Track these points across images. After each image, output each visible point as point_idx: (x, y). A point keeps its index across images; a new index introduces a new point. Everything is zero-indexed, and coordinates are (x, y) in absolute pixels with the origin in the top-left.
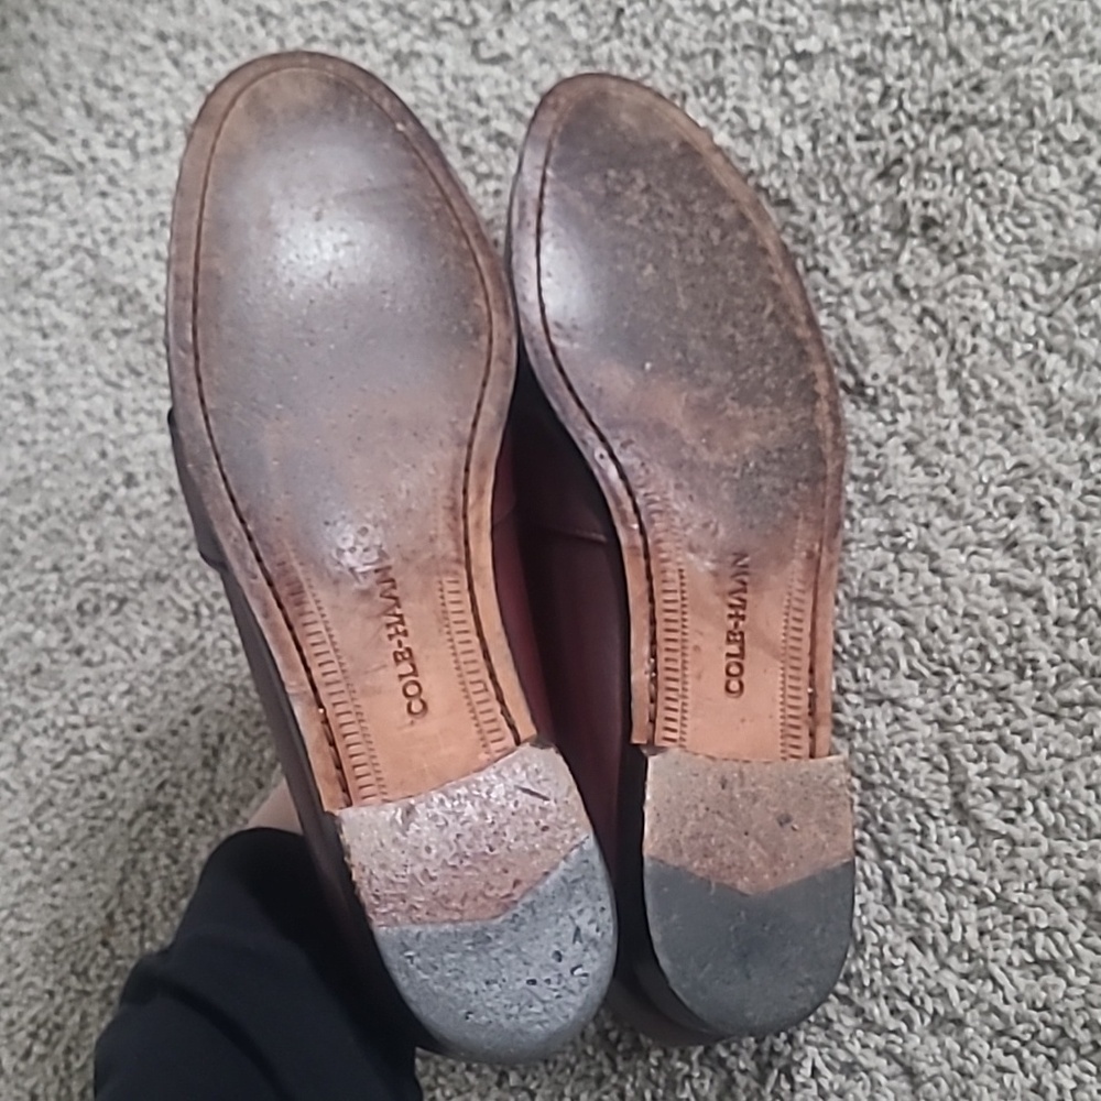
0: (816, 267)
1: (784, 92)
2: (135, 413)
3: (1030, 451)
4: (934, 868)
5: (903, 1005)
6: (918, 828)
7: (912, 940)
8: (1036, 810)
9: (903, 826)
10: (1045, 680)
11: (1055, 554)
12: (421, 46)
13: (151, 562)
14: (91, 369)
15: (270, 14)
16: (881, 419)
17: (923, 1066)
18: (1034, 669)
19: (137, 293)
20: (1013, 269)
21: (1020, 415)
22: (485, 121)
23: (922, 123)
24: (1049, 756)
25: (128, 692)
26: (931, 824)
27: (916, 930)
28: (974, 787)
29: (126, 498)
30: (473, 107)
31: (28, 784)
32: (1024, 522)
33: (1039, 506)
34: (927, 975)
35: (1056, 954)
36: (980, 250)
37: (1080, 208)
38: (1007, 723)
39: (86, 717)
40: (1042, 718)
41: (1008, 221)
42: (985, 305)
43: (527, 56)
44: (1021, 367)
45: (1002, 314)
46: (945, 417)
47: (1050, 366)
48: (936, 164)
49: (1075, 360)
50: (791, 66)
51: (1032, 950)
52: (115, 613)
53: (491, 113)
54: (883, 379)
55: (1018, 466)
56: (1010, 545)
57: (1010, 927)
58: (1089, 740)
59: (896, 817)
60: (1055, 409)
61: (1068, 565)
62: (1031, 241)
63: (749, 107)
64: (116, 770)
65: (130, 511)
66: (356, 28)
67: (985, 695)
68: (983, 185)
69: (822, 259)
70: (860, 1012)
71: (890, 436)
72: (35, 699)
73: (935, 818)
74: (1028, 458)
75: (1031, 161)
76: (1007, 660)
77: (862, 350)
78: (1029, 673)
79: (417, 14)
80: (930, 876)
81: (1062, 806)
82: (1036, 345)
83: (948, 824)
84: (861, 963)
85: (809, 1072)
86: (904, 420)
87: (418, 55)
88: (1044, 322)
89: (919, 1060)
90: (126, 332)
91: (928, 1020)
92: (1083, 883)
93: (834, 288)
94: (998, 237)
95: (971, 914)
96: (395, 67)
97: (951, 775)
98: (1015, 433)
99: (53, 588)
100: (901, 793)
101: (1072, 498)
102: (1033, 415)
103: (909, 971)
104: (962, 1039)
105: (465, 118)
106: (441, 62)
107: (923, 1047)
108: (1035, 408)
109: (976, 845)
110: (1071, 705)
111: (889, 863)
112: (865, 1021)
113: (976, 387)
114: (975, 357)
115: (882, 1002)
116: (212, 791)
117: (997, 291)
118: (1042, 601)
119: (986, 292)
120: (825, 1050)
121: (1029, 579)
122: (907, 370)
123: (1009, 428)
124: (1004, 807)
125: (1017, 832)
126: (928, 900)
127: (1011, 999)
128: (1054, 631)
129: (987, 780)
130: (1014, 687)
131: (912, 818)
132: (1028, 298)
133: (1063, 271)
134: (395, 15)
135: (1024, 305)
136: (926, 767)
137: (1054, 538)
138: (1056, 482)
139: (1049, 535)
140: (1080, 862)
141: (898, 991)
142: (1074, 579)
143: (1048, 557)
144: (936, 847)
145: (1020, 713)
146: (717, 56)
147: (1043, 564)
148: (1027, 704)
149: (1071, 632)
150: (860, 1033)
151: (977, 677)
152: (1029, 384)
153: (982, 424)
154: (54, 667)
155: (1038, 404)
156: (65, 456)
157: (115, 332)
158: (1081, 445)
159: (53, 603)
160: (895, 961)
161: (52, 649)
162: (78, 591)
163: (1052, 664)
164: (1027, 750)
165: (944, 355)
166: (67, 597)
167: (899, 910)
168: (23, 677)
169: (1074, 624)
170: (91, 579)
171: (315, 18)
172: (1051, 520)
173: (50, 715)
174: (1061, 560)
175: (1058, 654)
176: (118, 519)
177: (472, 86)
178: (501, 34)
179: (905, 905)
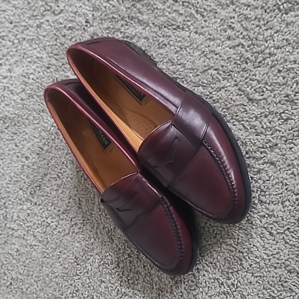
0: (154, 9)
2: (20, 143)
4: (252, 116)
5: (262, 150)
6: (244, 110)
7: (256, 135)
8: (267, 89)
9: (241, 112)
10: (252, 60)
11: (239, 33)
12: (42, 21)
13: (42, 173)
14: (4, 140)
15: (4, 36)
16: (186, 31)
17: (274, 159)
18: (249, 60)
19: (6, 116)
21: (216, 10)
22: (65, 26)
24: (262, 76)
25: (52, 205)
26: (246, 107)
27: (256, 132)
28: (250, 93)
29: (28, 163)
30: (61, 26)
31: (40, 242)
32: (229, 31)
33: (230, 26)
34: (264, 140)
35: (288, 116)
38: (250, 75)
39: (46, 217)
40: (256, 69)
43: (66, 8)
46: (200, 21)
51: (282, 119)
52: (39, 190)
53: (65, 24)
54: (182, 22)
55: (221, 21)
56: (229, 38)
57: (275, 117)
58: (269, 66)
59: (238, 111)
60: (222, 4)
61: (243, 33)
64: (59, 224)
65: (30, 165)
66: (25, 26)
67: (242, 72)
69: (155, 6)
70: (254, 158)
71: (190, 33)
72: (31, 221)
73: (246, 106)
74: (222, 17)
76: (242, 62)
77: (174, 19)
78: (248, 61)
79: (37, 14)
80: (252, 118)
81: (271, 84)
83: (250, 105)
84: (248, 147)
86: (191, 28)
87: (42, 23)
89: (272, 159)
90: (8, 126)
91: (269, 149)
92: (285, 97)
93: (161, 11)
95: (266, 120)
96: (38, 29)
97: (244, 95)
98: (217, 15)
99: (22, 194)
100: (236, 106)
101: (236, 19)
102: (218, 8)
103: (259, 142)
104: (279, 148)
105: (60, 29)
107: (271, 156)
108: (218, 6)
109: (258, 105)
110: (260, 62)
111: (242, 122)
112: (257, 159)
113: (202, 10)
114: (199, 4)
115: (257, 152)
116: (84, 213)
118: (242, 45)
120: (251, 172)
121: (237, 42)
122: (186, 17)
123: (215, 14)
124: (260, 93)
125: (265, 96)
126: (255, 123)
127: (284, 132)
128: (248, 49)
129: (252, 89)
130: (247, 66)
131: (241, 109)
134: (32, 18)
136: (238, 96)
137: (237, 30)
138: (231, 18)
139: (236, 30)
140: (282, 93)
141: (260, 147)
142: (246, 35)
143: (238, 35)
144: (250, 112)
145: (251, 71)
147: (238, 37)
148: (251, 68)
149: (252, 47)
150: (257, 163)
151: (238, 70)
153: (209, 17)
154: (32, 211)
155: (218, 5)
156: (9, 163)
157: (6, 128)
158: (232, 7)
159: (24, 197)
160: (255, 142)
161: (29, 208)
162: (28, 191)
163: (252, 56)
164: (257, 77)
165: (192, 8)
166: (26, 194)
167: (250, 131)
168: (26, 219)
169: (252, 45)
170: (30, 186)
171: (14, 30)
172: (234, 27)
173: (37, 223)
174: (241, 34)
175: (252, 53)
176: (29, 168)
177: (58, 21)
178: (58, 6)
179: (250, 128)
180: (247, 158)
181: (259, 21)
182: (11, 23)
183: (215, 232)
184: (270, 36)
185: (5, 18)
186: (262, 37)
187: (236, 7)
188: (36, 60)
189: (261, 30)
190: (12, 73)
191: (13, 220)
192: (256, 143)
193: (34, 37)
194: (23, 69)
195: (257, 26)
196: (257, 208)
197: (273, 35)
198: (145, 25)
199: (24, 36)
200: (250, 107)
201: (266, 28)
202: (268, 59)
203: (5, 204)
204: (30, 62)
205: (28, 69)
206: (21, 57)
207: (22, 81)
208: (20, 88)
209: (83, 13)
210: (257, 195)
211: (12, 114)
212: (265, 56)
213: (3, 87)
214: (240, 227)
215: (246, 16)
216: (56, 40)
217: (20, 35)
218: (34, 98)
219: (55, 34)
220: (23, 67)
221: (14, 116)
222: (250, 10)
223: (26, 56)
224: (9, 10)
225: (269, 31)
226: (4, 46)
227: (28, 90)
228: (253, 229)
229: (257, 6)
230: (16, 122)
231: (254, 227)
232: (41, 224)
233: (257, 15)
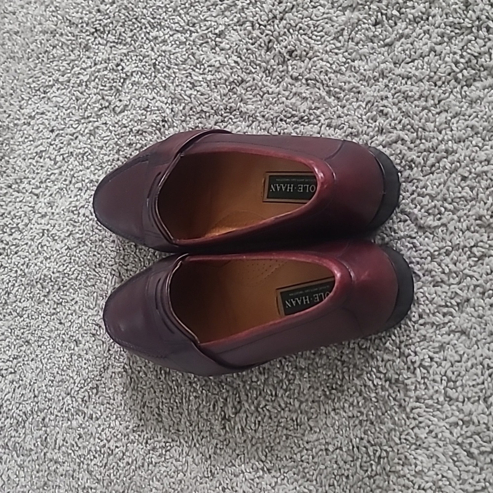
0: (264, 94)
1: (222, 50)
2: (66, 318)
3: (368, 96)
4: (425, 255)
5: (445, 310)
6: (412, 245)
7: (434, 286)
8: (446, 209)
9: (407, 249)
10: (420, 163)
11: (397, 122)
12: (96, 124)
13: (100, 365)
15: (41, 152)
16: (314, 124)
17: (465, 325)
18: (414, 163)
19: (45, 275)
20: (326, 46)
21: (358, 87)
22: (131, 130)
23: (270, 25)
24: (437, 188)
25: (117, 418)
26: (415, 241)
27: (433, 281)
28: (420, 216)
29: (79, 350)
30: (124, 129)
31: (98, 481)
32: (381, 120)
33: (382, 111)
34: (446, 293)
35: (483, 250)
36: (311, 48)
37: (334, 13)
38: (417, 187)
39: (106, 439)
40: (427, 177)
41: (316, 33)
42: (325, 63)
43: (132, 101)
44: (348, 73)
45: (331, 62)
46: (334, 107)
47: (357, 66)
48: (282, 33)
49: (363, 58)
50: (218, 39)
51: (475, 256)
52: (97, 394)
53: (131, 127)
54: (307, 111)
55: (367, 105)
56: (381, 131)
57: (463, 254)
58: (447, 171)
59: (402, 248)
60: (367, 77)
61: (403, 122)
62: (326, 33)
63: (212, 62)
64: (127, 450)
65: (82, 353)
66: (72, 135)
68: (301, 28)
69: (264, 89)
70: (433, 324)
71: (321, 127)
72: (84, 447)
73: (415, 238)
74: (367, 99)
75: (310, 10)
76: (404, 167)
77: (294, 107)
78: (413, 165)
79: (89, 115)
80: (426, 258)
81: (452, 200)
82: (348, 63)
83: (420, 237)
84: (421, 306)
85: (429, 360)
86: (322, 118)
87: (97, 127)
88: (346, 54)
89: (463, 324)
90: (48, 293)
91: (457, 308)
92: (476, 220)
93: (273, 95)
94: (315, 40)
95: (447, 260)
96: (92, 137)
97: (411, 220)
98: (360, 95)
99: (70, 402)
100: (399, 239)
101: (390, 100)
102: (362, 85)
103: (440, 296)
104: (472, 305)
105: (123, 135)
106: (106, 124)
107: (461, 320)
109: (434, 236)
110: (433, 165)
112: (437, 326)
113: (337, 90)
114: (332, 81)
115: (437, 314)
116: (166, 430)
117: (325, 56)
118: (403, 140)
119: (322, 59)
120: (430, 348)
121: (394, 136)
122: (313, 103)
123: (357, 94)
124: (435, 215)
125: (444, 220)
126: (430, 266)
127: (479, 278)
128: (412, 145)
129: (423, 210)
130: (411, 173)
131: (407, 244)
132: (336, 51)
133: (342, 35)
134: (83, 121)
135: (336, 54)
136: (402, 224)
137: (393, 117)
138: (382, 99)
140: (470, 213)
141: (440, 306)
142: (408, 124)
143: (395, 124)
144: (421, 247)
145: (419, 180)
146: (193, 54)
147: (395, 128)
148: (419, 175)
149: (418, 142)
150: (438, 332)
152: (354, 77)
153: (347, 100)
154: (86, 430)
155: (361, 80)
156: (50, 352)
157: (45, 296)
158: (382, 82)
159: (73, 407)
160: (433, 296)
161: (81, 424)
162: (79, 396)
163: (419, 157)
164: (429, 191)
165: (321, 88)
166: (76, 401)
167: (423, 279)
168: (76, 443)
169: (417, 138)
170: (82, 388)
171: (57, 142)
172: (388, 112)
173: (93, 449)
174: (400, 122)
175: (418, 152)
176: (80, 359)
177: (120, 123)
178: (120, 101)
179: (424, 275)
180: (421, 325)
181: (426, 101)
182: (52, 131)
183: (378, 454)
184: (446, 123)
185: (43, 124)
186: (433, 125)
187: (389, 82)
188: (88, 185)
189: (430, 114)
190: (54, 207)
191: (57, 446)
192: (433, 299)
193: (86, 150)
194: (71, 200)
195: (424, 109)
196: (443, 410)
197: (450, 121)
198: (251, 119)
199: (72, 150)
200: (421, 239)
201: (438, 110)
202: (445, 160)
203: (43, 419)
204: (80, 189)
205: (77, 200)
206: (67, 182)
207: (68, 218)
208: (65, 230)
209: (157, 107)
210: (442, 387)
211: (53, 273)
212: (439, 155)
213: (41, 231)
214: (418, 443)
215: (406, 94)
216: (118, 151)
217: (65, 148)
218: (87, 246)
219: (116, 144)
220: (70, 197)
221: (57, 275)
222: (412, 85)
223: (74, 181)
224: (49, 112)
225: (444, 115)
226: (42, 166)
227: (77, 233)
228: (440, 447)
229: (422, 77)
230: (60, 284)
231: (441, 443)
232: (100, 451)
233: (422, 92)
